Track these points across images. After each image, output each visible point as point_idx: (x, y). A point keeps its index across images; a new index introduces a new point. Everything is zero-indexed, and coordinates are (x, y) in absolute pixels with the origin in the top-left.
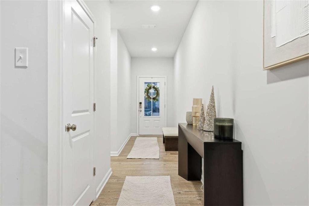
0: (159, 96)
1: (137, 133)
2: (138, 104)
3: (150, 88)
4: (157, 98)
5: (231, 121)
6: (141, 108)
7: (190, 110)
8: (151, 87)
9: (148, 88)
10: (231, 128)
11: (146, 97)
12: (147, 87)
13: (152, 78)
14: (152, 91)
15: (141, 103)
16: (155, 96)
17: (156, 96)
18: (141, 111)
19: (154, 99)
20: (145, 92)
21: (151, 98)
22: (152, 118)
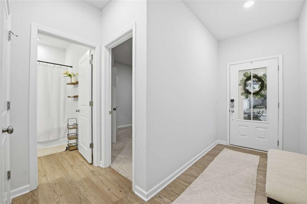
0: (266, 89)
1: (226, 141)
2: (228, 102)
3: (249, 78)
4: (262, 92)
6: (233, 107)
8: (251, 76)
9: (245, 78)
11: (243, 91)
12: (243, 77)
13: (252, 62)
16: (258, 89)
17: (260, 90)
18: (233, 112)
19: (255, 94)
20: (240, 85)
21: (251, 93)
22: (252, 123)
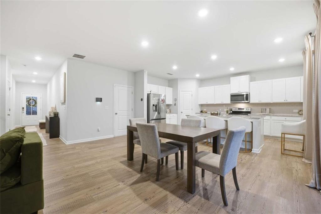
4: (36, 105)
5: (58, 112)
6: (23, 110)
7: (50, 111)
9: (29, 100)
10: (58, 114)
11: (28, 104)
13: (32, 94)
15: (23, 108)
16: (34, 104)
18: (23, 112)
19: (33, 106)
20: (27, 102)
21: (31, 105)
22: (32, 116)
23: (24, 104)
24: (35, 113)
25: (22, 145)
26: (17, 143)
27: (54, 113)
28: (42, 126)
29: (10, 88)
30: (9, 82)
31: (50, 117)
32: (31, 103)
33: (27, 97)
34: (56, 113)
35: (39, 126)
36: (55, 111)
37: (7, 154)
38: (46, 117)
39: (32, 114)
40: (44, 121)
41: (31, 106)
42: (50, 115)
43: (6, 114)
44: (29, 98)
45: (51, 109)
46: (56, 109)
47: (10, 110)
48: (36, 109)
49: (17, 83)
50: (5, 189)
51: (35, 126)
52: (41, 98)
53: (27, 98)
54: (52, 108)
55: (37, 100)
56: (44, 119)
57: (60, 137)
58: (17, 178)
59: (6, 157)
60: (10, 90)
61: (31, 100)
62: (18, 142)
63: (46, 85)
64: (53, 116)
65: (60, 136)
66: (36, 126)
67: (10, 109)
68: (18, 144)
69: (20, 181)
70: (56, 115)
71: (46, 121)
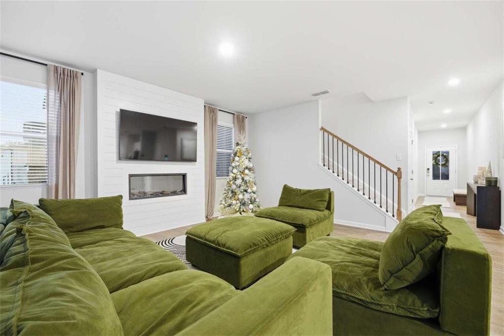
0: (449, 162)
1: (424, 193)
2: (426, 169)
4: (447, 164)
5: (497, 178)
6: (428, 173)
9: (436, 156)
10: (496, 182)
11: (434, 164)
13: (441, 147)
14: (440, 158)
15: (428, 169)
16: (444, 163)
18: (428, 176)
19: (443, 165)
20: (433, 159)
21: (439, 165)
22: (441, 182)
23: (430, 163)
24: (446, 177)
25: (443, 247)
26: (435, 241)
27: (486, 178)
28: (459, 200)
29: (412, 141)
30: (411, 133)
31: (478, 187)
32: (439, 161)
33: (433, 152)
34: (493, 179)
35: (453, 200)
36: (489, 175)
37: (418, 256)
38: (468, 185)
39: (442, 179)
40: (464, 191)
41: (440, 167)
42: (476, 182)
43: (409, 178)
44: (436, 154)
45: (479, 170)
46: (491, 172)
47: (412, 173)
48: (448, 170)
49: (420, 133)
50: (413, 316)
51: (446, 199)
52: (456, 152)
53: (433, 154)
54: (481, 169)
55: (448, 155)
56: (463, 188)
57: (500, 230)
58: (433, 309)
59: (416, 260)
60: (412, 143)
61: (439, 156)
62: (438, 240)
63: (464, 129)
64: (484, 186)
65: (501, 227)
66: (448, 198)
67: (412, 171)
68: (437, 244)
69: (438, 317)
70: (493, 184)
71: (468, 193)
